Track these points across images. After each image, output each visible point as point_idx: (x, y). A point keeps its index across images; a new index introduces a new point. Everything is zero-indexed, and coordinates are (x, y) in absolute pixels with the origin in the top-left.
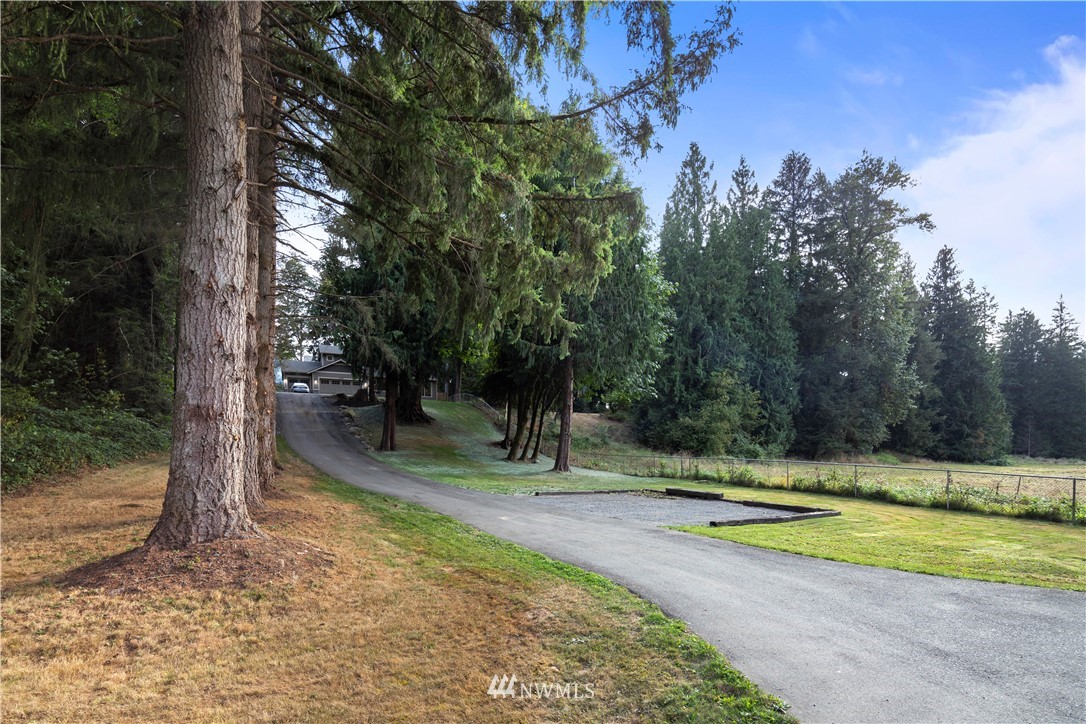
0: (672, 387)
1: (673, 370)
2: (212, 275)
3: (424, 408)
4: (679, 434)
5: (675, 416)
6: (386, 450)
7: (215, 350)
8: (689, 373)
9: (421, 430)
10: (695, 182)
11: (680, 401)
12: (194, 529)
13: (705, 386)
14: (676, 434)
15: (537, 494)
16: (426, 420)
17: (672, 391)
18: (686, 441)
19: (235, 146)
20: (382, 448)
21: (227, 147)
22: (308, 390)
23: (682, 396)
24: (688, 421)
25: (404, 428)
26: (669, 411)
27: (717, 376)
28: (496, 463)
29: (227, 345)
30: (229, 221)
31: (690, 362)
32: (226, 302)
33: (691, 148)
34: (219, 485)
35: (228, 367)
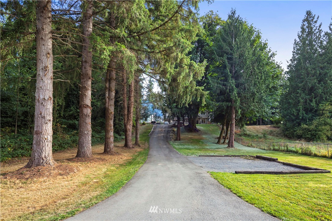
0: (298, 113)
1: (298, 106)
2: (39, 96)
3: (197, 127)
4: (301, 132)
5: (299, 124)
6: (177, 140)
7: (40, 116)
8: (308, 106)
9: (194, 134)
10: (309, 27)
11: (303, 118)
12: (34, 163)
13: (316, 111)
14: (299, 132)
15: (199, 156)
16: (196, 131)
17: (298, 114)
18: (305, 135)
19: (46, 62)
20: (176, 140)
21: (43, 62)
22: (168, 123)
23: (303, 116)
24: (305, 126)
25: (189, 133)
26: (297, 122)
27: (323, 106)
28: (214, 144)
29: (43, 114)
30: (43, 82)
31: (308, 101)
32: (42, 103)
33: (307, 14)
34: (41, 151)
35: (43, 120)
